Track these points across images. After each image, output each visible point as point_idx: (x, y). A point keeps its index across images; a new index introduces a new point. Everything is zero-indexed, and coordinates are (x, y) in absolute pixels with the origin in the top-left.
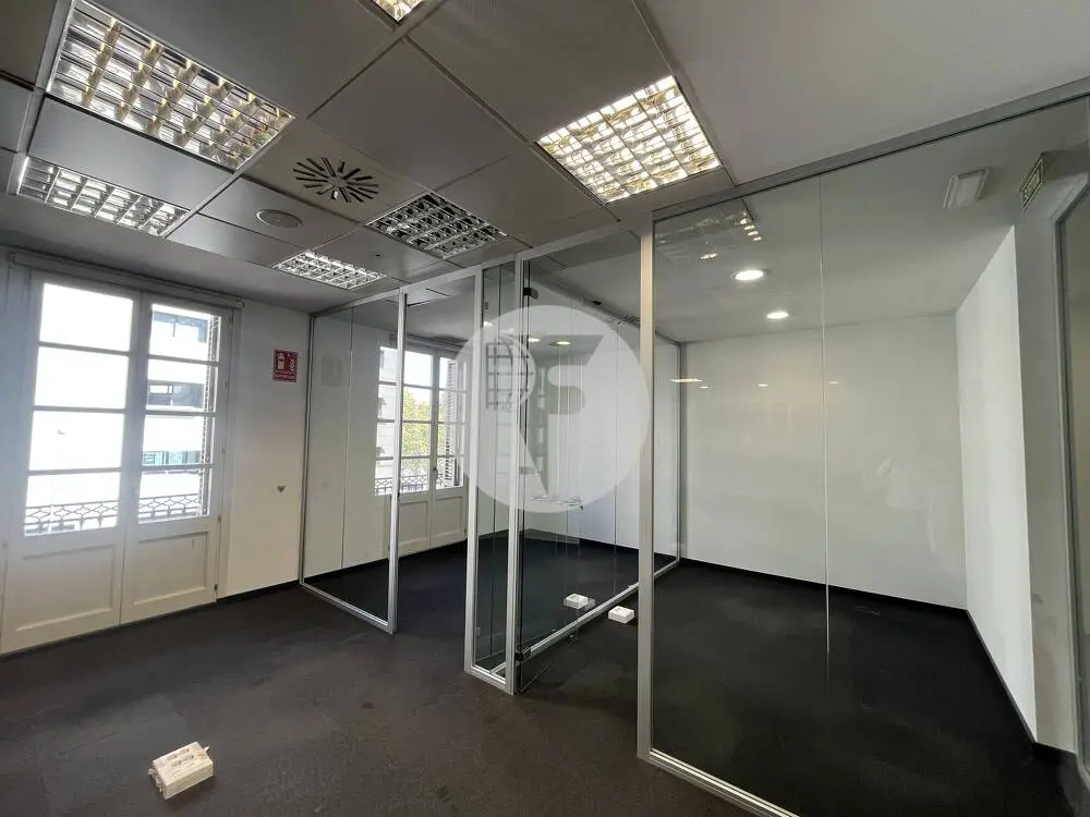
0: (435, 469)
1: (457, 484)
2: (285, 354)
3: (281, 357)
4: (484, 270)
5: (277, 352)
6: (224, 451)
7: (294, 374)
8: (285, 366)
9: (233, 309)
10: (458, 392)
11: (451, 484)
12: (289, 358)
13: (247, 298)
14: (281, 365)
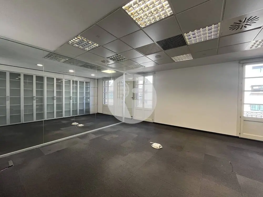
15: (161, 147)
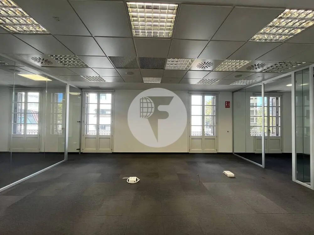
0: (269, 130)
1: (277, 135)
2: (227, 102)
3: (227, 103)
4: (295, 73)
5: (226, 102)
6: (217, 123)
7: (229, 106)
8: (227, 105)
9: (217, 94)
10: (276, 107)
11: (275, 135)
12: (228, 103)
13: (220, 91)
14: (227, 104)
15: (138, 180)
